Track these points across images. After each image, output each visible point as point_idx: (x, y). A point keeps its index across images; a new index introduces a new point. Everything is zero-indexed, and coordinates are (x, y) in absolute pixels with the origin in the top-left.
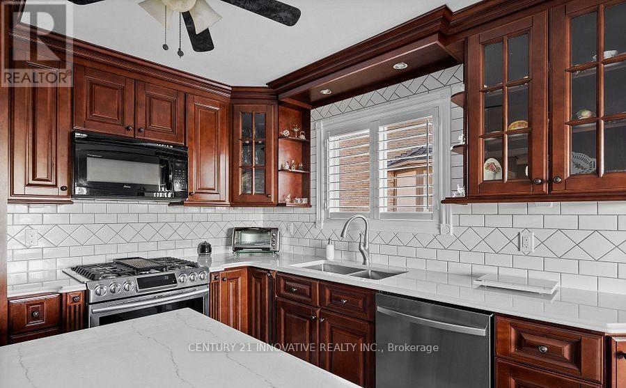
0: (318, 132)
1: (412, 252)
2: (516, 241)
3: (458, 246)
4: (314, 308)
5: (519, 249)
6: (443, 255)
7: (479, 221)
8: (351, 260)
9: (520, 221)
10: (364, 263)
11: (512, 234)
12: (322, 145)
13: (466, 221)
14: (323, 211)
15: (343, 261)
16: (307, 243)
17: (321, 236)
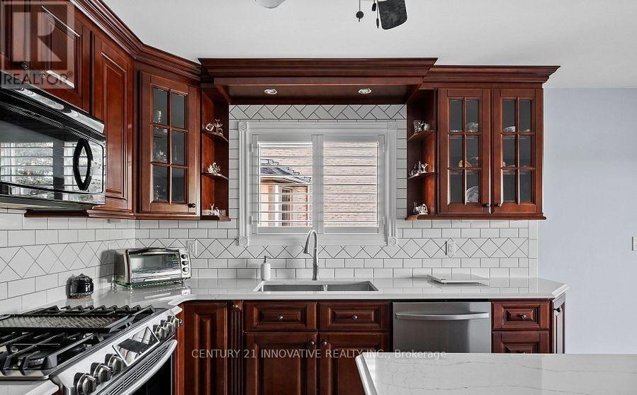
0: (242, 133)
1: (360, 263)
2: (444, 248)
3: (402, 254)
4: (311, 333)
5: (446, 254)
6: (389, 263)
7: (418, 233)
8: (289, 278)
9: (447, 233)
10: (315, 279)
11: (442, 243)
12: (248, 149)
13: (408, 233)
14: (248, 226)
15: (281, 279)
16: (223, 263)
17: (246, 254)
